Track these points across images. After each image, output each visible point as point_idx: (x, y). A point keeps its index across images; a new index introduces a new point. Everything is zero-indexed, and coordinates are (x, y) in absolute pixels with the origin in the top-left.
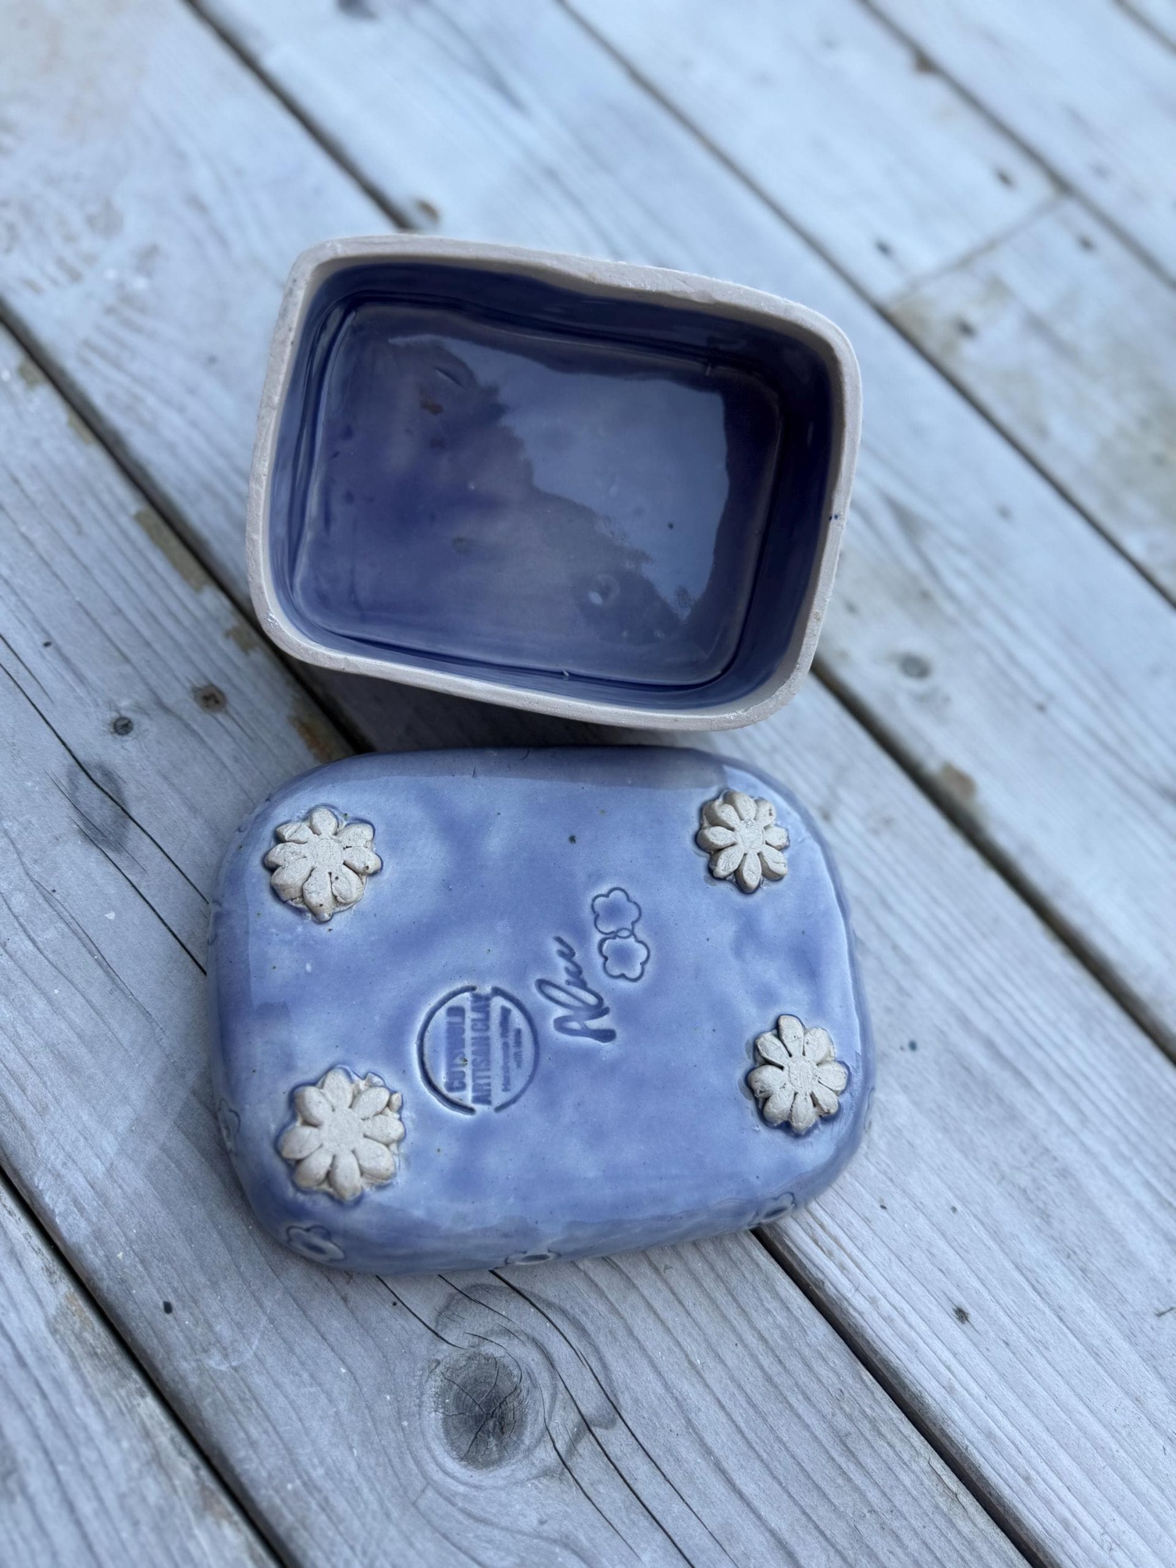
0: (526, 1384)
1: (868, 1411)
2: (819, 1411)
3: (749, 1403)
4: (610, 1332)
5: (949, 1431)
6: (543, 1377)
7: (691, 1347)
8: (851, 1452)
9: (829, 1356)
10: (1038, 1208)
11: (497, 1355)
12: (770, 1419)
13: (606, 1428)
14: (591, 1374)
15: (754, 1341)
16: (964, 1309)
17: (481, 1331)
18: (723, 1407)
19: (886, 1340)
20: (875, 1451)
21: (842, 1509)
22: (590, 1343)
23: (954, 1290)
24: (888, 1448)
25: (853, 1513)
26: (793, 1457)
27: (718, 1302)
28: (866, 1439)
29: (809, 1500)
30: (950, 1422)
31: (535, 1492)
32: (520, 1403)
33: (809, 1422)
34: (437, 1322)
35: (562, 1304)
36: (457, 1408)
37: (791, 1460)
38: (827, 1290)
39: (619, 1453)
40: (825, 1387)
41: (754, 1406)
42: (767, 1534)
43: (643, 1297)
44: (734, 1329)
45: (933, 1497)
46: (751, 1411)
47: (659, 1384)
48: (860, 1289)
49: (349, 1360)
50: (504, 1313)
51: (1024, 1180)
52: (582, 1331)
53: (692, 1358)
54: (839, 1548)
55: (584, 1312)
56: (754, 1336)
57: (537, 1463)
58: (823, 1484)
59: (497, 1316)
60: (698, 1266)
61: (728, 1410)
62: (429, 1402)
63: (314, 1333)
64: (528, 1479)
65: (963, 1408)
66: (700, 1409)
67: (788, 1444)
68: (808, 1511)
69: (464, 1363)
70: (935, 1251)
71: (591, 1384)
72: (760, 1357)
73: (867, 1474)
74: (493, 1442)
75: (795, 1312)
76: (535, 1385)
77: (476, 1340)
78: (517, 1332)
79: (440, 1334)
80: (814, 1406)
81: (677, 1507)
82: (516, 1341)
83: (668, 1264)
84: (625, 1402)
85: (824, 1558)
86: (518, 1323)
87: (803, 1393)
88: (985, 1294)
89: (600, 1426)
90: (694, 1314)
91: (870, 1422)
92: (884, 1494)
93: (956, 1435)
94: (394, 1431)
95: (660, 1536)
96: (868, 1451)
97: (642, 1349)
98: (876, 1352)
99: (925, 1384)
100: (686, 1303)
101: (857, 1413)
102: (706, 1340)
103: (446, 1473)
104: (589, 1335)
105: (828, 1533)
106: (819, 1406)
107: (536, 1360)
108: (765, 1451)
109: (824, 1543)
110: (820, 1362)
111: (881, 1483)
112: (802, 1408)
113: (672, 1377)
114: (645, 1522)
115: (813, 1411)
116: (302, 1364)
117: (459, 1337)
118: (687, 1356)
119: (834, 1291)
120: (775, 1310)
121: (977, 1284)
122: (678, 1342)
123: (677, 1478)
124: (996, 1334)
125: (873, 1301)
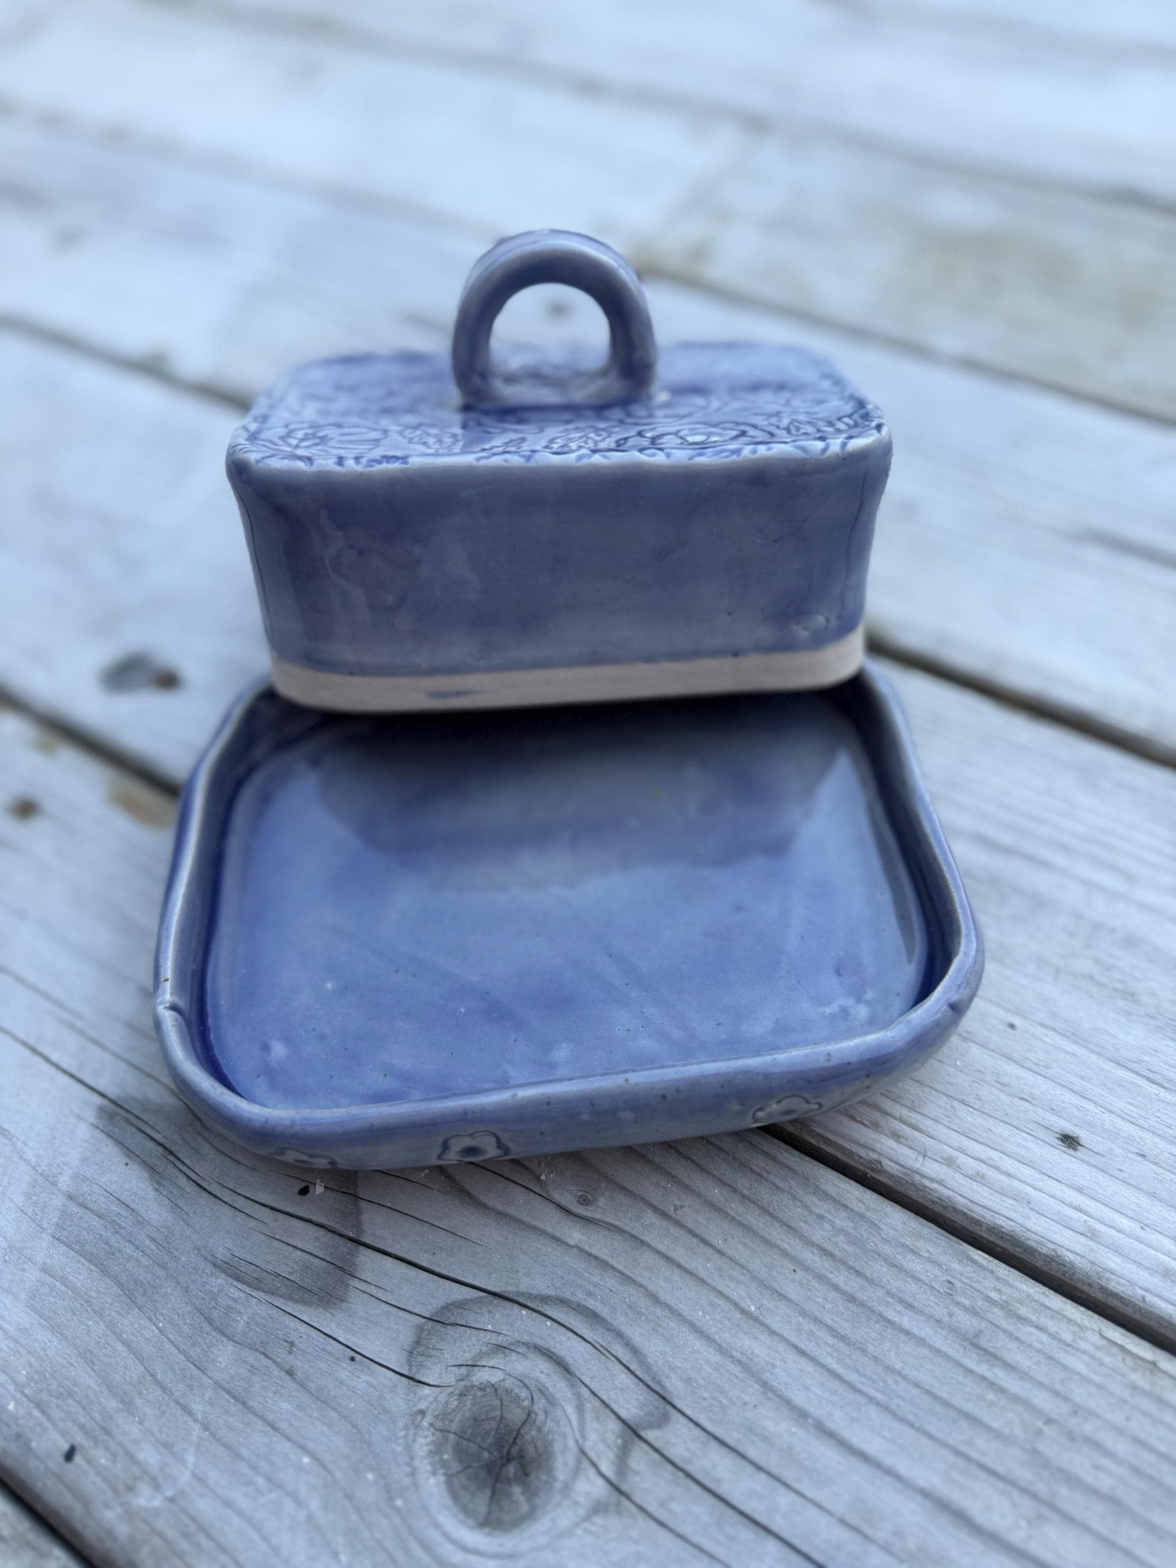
0: (540, 1404)
1: (994, 1295)
2: (930, 1317)
3: (835, 1337)
4: (630, 1307)
5: (1113, 1285)
6: (560, 1388)
7: (737, 1293)
8: (991, 1354)
9: (919, 1245)
10: (1117, 990)
11: (494, 1380)
12: (870, 1348)
13: (659, 1427)
14: (620, 1367)
15: (816, 1258)
16: (1071, 1134)
17: (467, 1357)
18: (803, 1353)
19: (984, 1202)
20: (1022, 1342)
21: (1007, 1431)
22: (608, 1329)
23: (1048, 1115)
24: (1038, 1333)
25: (1024, 1432)
26: (917, 1385)
27: (755, 1228)
28: (1005, 1331)
29: (957, 1435)
30: (1108, 1275)
31: (589, 1539)
32: (540, 1430)
33: (922, 1334)
34: (410, 1365)
35: (559, 1294)
36: (461, 1461)
37: (916, 1391)
38: (889, 1169)
39: (686, 1454)
40: (926, 1284)
41: (843, 1338)
42: (919, 1498)
43: (658, 1252)
44: (785, 1253)
45: (1124, 1375)
46: (841, 1346)
47: (711, 1350)
48: (928, 1153)
49: (311, 1445)
50: (490, 1327)
51: (1085, 965)
52: (593, 1317)
53: (744, 1305)
54: (1023, 1484)
55: (590, 1294)
56: (813, 1253)
57: (581, 1499)
58: (969, 1407)
59: (482, 1334)
60: (716, 1193)
61: (812, 1354)
62: (423, 1465)
63: (260, 1425)
64: (576, 1525)
65: (1116, 1250)
66: (774, 1366)
67: (905, 1372)
68: (963, 1448)
69: (456, 1403)
70: (1006, 1080)
71: (624, 1378)
72: (830, 1276)
73: (1024, 1375)
74: (517, 1491)
75: (855, 1208)
76: (552, 1402)
77: (463, 1370)
78: (512, 1344)
79: (417, 1377)
80: (922, 1313)
81: (785, 1499)
82: (514, 1356)
83: (677, 1203)
84: (674, 1386)
85: (1007, 1506)
86: (510, 1333)
87: (901, 1301)
88: (1090, 1106)
89: (650, 1426)
90: (729, 1252)
91: (1002, 1308)
92: (1056, 1394)
93: (1123, 1289)
94: (386, 1516)
95: (772, 1547)
96: (1013, 1345)
97: (677, 1315)
98: (978, 1223)
99: (1057, 1238)
100: (714, 1242)
101: (980, 1303)
102: (755, 1278)
103: (467, 1550)
104: (604, 1320)
105: (1000, 1469)
106: (927, 1310)
107: (545, 1371)
108: (878, 1391)
110: (910, 1256)
111: (1046, 1381)
112: (906, 1320)
113: (725, 1337)
114: (747, 1534)
115: (922, 1319)
116: (254, 1468)
117: (441, 1374)
118: (736, 1305)
119: (897, 1167)
120: (830, 1213)
121: (1077, 1100)
122: (719, 1292)
123: (772, 1462)
124: (1124, 1149)
125: (950, 1162)
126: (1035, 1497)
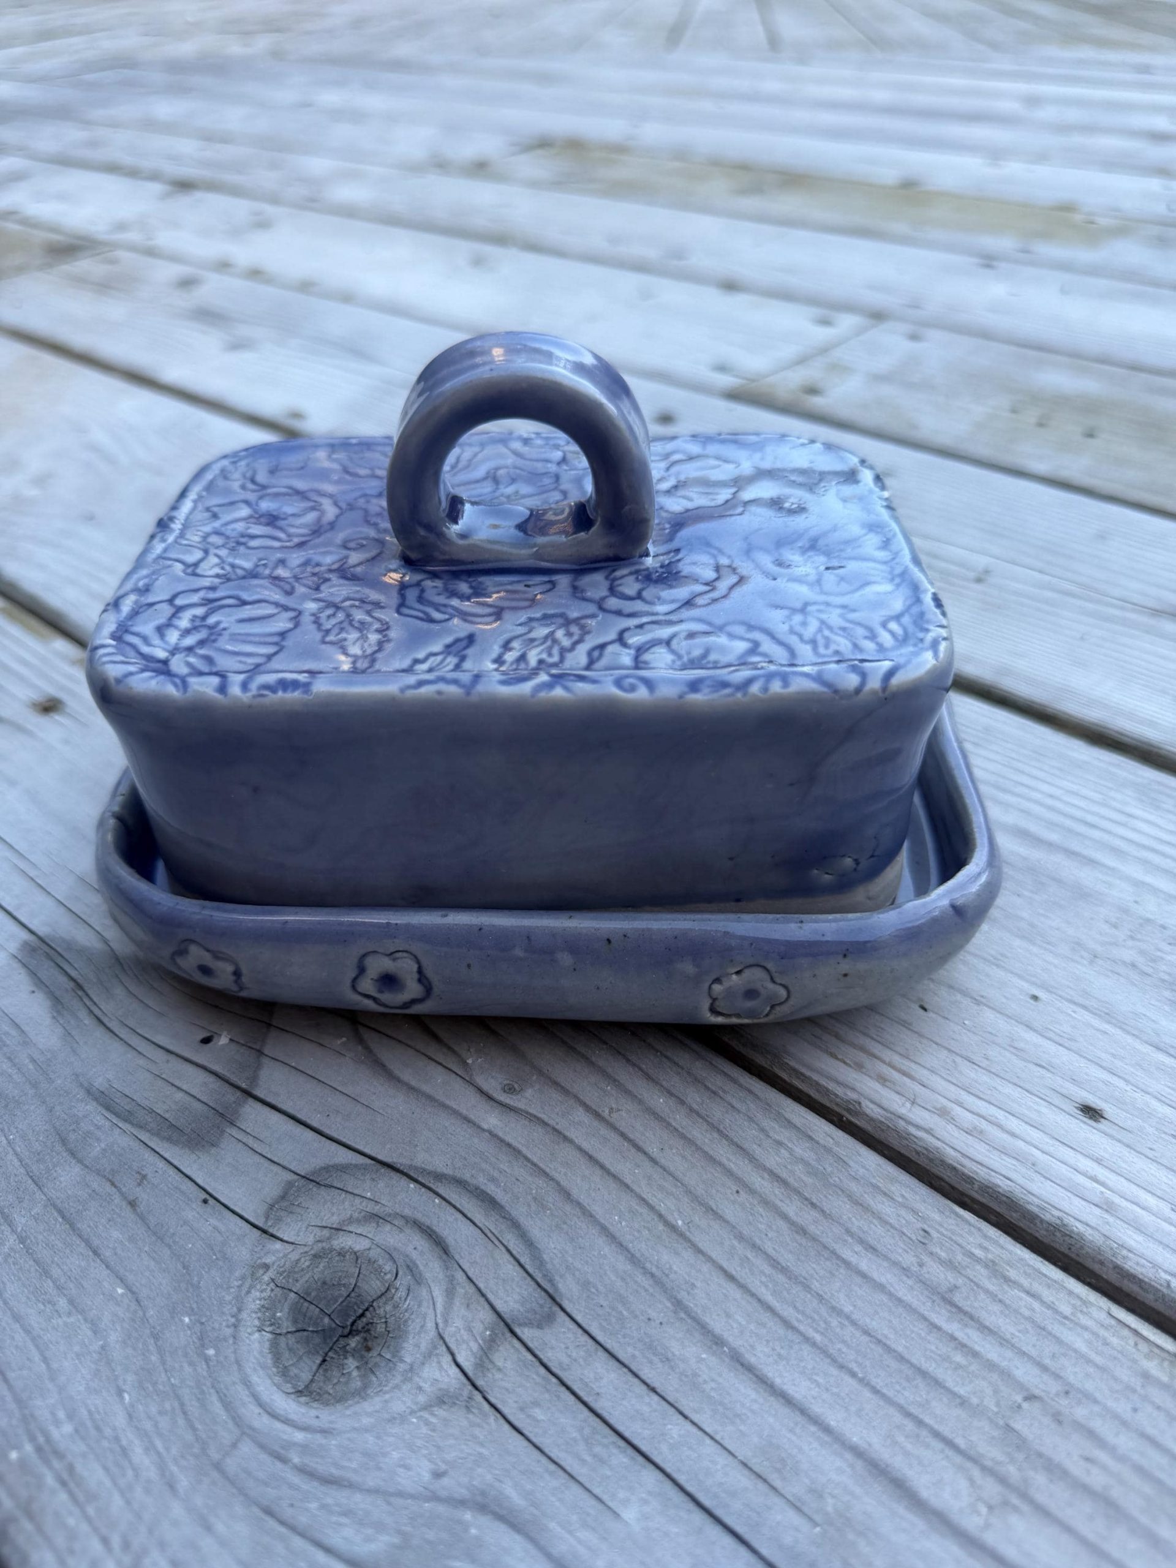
0: (404, 1280)
1: (978, 1252)
2: (895, 1264)
3: (773, 1267)
4: (535, 1199)
5: (1131, 1265)
6: (432, 1267)
7: (665, 1205)
8: (965, 1313)
9: (893, 1188)
10: (1163, 981)
11: (357, 1248)
12: (816, 1285)
13: (540, 1327)
14: (507, 1256)
15: (765, 1184)
16: (1093, 1106)
17: (334, 1221)
18: (731, 1278)
19: (979, 1158)
20: (1006, 1306)
21: (975, 1400)
22: (504, 1218)
23: (1068, 1085)
24: (1029, 1299)
25: (998, 1404)
26: (866, 1332)
27: (699, 1143)
28: (987, 1292)
29: (911, 1395)
30: (1125, 1252)
31: (424, 1430)
32: (396, 1307)
33: (883, 1280)
34: (267, 1218)
35: (458, 1175)
36: (295, 1321)
37: (865, 1339)
38: (868, 1111)
39: (566, 1360)
40: (896, 1229)
41: (784, 1270)
42: (848, 1456)
43: (580, 1149)
44: (729, 1173)
45: (1135, 1361)
46: (781, 1278)
47: (621, 1258)
48: (918, 1101)
49: (130, 1278)
50: (369, 1195)
51: (1128, 955)
52: (491, 1203)
53: (670, 1218)
54: (989, 1463)
55: (493, 1180)
56: (763, 1178)
57: (426, 1386)
58: (930, 1367)
59: (358, 1200)
60: (660, 1102)
61: (742, 1281)
62: (250, 1319)
63: (82, 1247)
64: (412, 1412)
65: (1139, 1228)
66: (693, 1285)
67: (854, 1317)
68: (913, 1410)
69: (307, 1264)
70: (1021, 1045)
71: (510, 1269)
72: (780, 1204)
73: (1004, 1342)
74: (351, 1363)
75: (822, 1142)
76: (418, 1279)
77: (326, 1232)
78: (390, 1215)
79: (271, 1230)
80: (886, 1258)
81: (677, 1429)
82: (388, 1227)
83: (614, 1106)
84: (568, 1288)
85: (963, 1484)
86: (390, 1204)
87: (861, 1241)
88: (1121, 1084)
89: (529, 1324)
90: (663, 1161)
91: (986, 1266)
92: (1045, 1369)
93: (1143, 1270)
94: (191, 1364)
95: (650, 1477)
96: (996, 1308)
97: (588, 1215)
98: (970, 1180)
99: (1065, 1205)
100: (649, 1150)
101: (959, 1257)
102: (689, 1192)
103: (274, 1416)
104: (502, 1207)
105: (960, 1442)
106: (893, 1256)
107: (420, 1248)
108: (817, 1331)
109: (958, 1459)
110: (880, 1198)
111: (1033, 1352)
112: (865, 1263)
113: (640, 1247)
114: (621, 1458)
115: (885, 1264)
116: (59, 1288)
117: (299, 1231)
118: (660, 1216)
119: (879, 1110)
120: (790, 1140)
121: (1105, 1076)
122: (643, 1200)
123: (670, 1386)
124: (1157, 1129)
125: (943, 1113)
126: (1003, 1481)
